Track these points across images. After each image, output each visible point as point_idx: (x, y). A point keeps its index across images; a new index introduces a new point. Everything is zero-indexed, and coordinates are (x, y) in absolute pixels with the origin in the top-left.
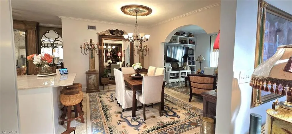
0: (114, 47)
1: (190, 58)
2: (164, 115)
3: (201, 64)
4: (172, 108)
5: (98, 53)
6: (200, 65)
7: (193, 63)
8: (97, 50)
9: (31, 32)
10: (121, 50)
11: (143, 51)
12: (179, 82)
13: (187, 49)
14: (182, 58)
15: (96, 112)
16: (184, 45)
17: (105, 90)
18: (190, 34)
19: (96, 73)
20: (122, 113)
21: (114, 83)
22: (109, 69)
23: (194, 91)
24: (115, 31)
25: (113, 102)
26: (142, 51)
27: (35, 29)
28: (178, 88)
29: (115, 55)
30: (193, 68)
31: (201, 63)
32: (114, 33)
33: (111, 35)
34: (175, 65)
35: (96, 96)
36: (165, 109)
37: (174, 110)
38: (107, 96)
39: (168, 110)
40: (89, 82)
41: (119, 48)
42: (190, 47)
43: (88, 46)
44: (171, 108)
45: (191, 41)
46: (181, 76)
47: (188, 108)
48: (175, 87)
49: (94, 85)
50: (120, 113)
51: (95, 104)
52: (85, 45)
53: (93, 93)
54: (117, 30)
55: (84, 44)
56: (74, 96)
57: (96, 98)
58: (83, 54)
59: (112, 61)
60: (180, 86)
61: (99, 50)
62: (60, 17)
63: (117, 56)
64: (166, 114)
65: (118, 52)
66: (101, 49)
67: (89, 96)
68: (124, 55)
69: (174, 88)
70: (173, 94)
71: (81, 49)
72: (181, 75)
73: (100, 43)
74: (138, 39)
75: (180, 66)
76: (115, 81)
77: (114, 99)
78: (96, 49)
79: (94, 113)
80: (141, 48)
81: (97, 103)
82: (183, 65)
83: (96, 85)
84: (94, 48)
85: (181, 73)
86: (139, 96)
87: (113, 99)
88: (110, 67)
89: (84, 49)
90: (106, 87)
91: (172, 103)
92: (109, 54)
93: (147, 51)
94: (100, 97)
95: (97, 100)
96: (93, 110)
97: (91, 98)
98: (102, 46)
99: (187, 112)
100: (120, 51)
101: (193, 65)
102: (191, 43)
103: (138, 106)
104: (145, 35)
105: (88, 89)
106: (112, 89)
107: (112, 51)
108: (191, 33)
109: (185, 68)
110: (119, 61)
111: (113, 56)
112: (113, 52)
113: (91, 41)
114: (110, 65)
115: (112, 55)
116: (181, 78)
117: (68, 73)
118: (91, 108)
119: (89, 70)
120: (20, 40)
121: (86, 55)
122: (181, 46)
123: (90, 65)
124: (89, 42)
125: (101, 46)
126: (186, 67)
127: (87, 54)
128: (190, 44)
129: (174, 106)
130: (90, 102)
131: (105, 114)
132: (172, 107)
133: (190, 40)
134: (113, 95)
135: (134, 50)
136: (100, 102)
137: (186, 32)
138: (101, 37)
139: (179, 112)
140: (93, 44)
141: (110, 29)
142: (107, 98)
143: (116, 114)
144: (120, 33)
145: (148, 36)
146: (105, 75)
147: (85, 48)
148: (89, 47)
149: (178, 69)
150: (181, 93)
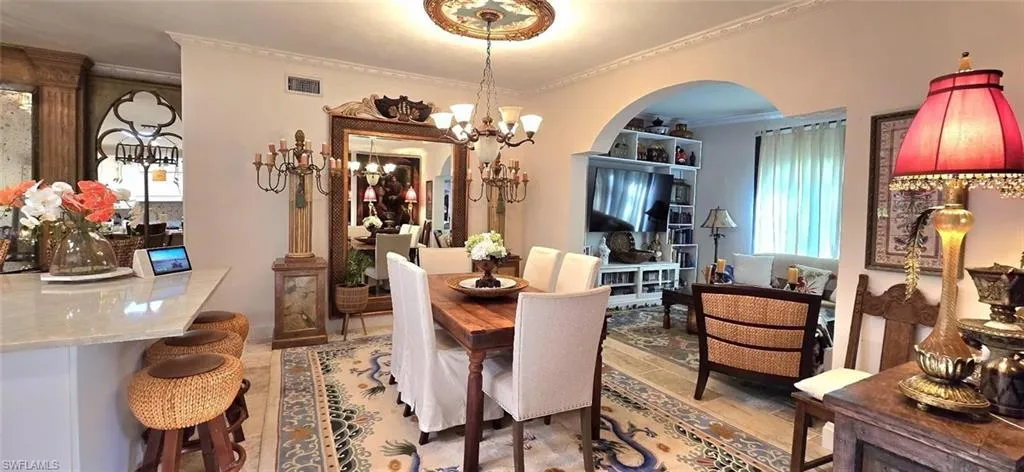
0: (390, 168)
1: (675, 218)
2: (605, 468)
3: (719, 241)
4: (633, 429)
5: (325, 188)
6: (716, 243)
7: (688, 236)
8: (324, 173)
9: (59, 95)
10: (419, 179)
11: (505, 186)
12: (634, 306)
13: (667, 182)
14: (647, 216)
15: (305, 447)
16: (656, 168)
17: (350, 337)
18: (680, 125)
19: (317, 269)
20: (420, 449)
21: (388, 308)
22: (368, 252)
23: (717, 352)
24: (395, 103)
25: (379, 394)
26: (500, 184)
27: (76, 86)
28: (635, 331)
29: (394, 197)
30: (687, 255)
31: (718, 235)
32: (392, 110)
33: (381, 117)
34: (621, 241)
35: (310, 365)
36: (604, 434)
37: (639, 438)
38: (355, 363)
39: (616, 439)
40: (287, 305)
41: (409, 172)
42: (677, 176)
43: (284, 156)
44: (625, 429)
45: (681, 152)
46: (644, 286)
47: (699, 429)
48: (626, 327)
49: (305, 317)
50: (409, 450)
51: (301, 404)
52: (275, 154)
53: (299, 350)
54: (403, 99)
55: (272, 148)
56: (195, 383)
57: (310, 371)
58: (267, 190)
59: (382, 220)
60: (642, 325)
61: (330, 174)
62: (174, 35)
63: (402, 201)
64: (609, 458)
65: (406, 189)
66: (339, 173)
67: (284, 362)
68: (429, 199)
69: (622, 332)
70: (620, 357)
71: (258, 169)
72: (644, 279)
73: (337, 147)
74: (492, 133)
75: (638, 247)
76: (390, 299)
77: (385, 380)
78: (318, 170)
79: (293, 448)
80: (497, 172)
81: (313, 395)
82: (648, 241)
83: (313, 317)
84: (310, 168)
85: (645, 273)
86: (496, 376)
87: (380, 379)
88: (373, 243)
89: (270, 171)
90: (354, 323)
91: (626, 401)
92: (370, 194)
93: (517, 184)
94: (327, 370)
95: (313, 385)
96: (290, 436)
97: (291, 371)
98: (342, 158)
99: (699, 450)
100: (412, 184)
101: (687, 242)
102: (681, 160)
103: (487, 417)
104: (523, 119)
105: (279, 333)
106: (378, 333)
107: (383, 183)
108: (683, 122)
109: (659, 254)
110: (407, 223)
111: (386, 201)
112: (386, 186)
113: (300, 137)
114: (373, 235)
115: (381, 199)
116: (643, 291)
117: (190, 269)
118: (283, 421)
119: (287, 257)
120: (7, 125)
121: (276, 192)
122: (641, 172)
123: (291, 236)
124: (292, 144)
125: (339, 160)
126: (660, 250)
127: (279, 188)
128: (678, 163)
129: (640, 420)
130: (284, 390)
131: (345, 454)
132: (632, 426)
133: (677, 147)
134: (379, 360)
135: (471, 180)
136: (325, 393)
137: (666, 120)
138: (341, 124)
139: (666, 449)
140: (306, 151)
141: (376, 93)
142: (356, 374)
143: (394, 458)
144: (417, 113)
145: (532, 122)
146: (352, 276)
147: (271, 166)
148: (291, 161)
149: (631, 256)
150: (653, 357)
